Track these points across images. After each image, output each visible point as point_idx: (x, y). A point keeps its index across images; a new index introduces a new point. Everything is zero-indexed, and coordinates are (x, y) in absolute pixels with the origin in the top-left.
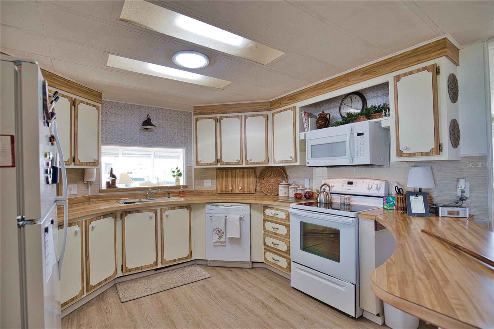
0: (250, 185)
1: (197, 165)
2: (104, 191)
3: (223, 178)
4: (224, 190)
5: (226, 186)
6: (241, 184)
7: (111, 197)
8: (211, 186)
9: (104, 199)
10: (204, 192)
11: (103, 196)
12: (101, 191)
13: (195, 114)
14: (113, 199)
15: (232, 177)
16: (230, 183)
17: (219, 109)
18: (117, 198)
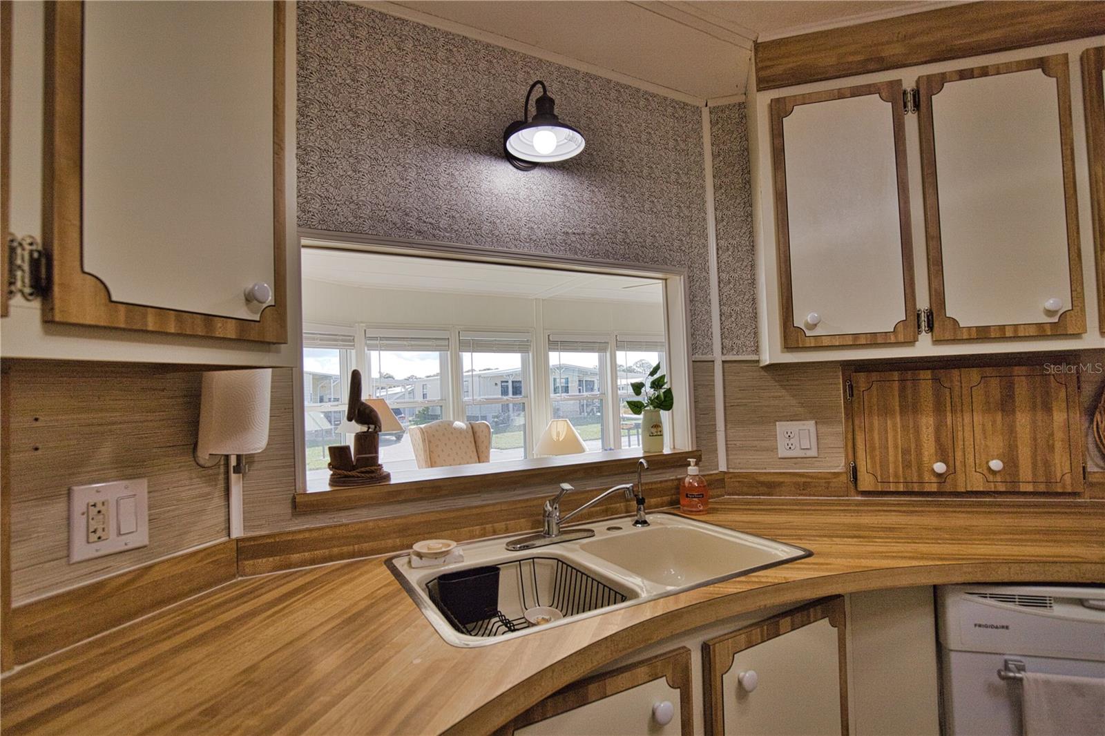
0: (1051, 448)
1: (788, 347)
2: (317, 505)
3: (886, 411)
4: (896, 475)
5: (906, 452)
6: (997, 443)
7: (360, 538)
8: (813, 453)
9: (318, 553)
10: (780, 484)
11: (315, 534)
12: (304, 505)
13: (764, 83)
14: (366, 546)
15: (939, 409)
16: (932, 438)
17: (913, 36)
18: (390, 542)
